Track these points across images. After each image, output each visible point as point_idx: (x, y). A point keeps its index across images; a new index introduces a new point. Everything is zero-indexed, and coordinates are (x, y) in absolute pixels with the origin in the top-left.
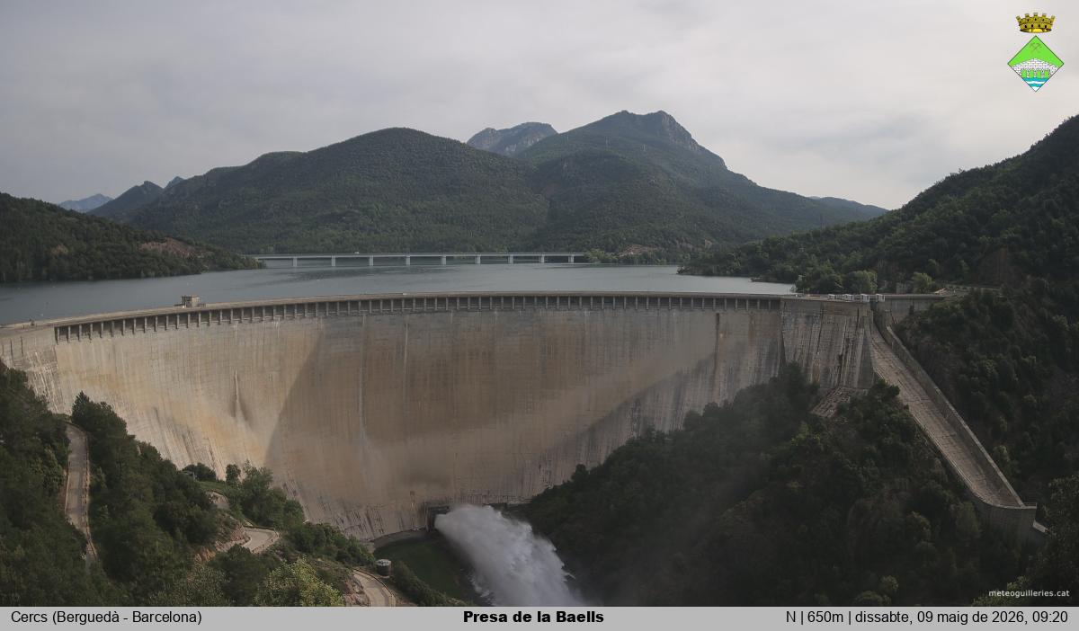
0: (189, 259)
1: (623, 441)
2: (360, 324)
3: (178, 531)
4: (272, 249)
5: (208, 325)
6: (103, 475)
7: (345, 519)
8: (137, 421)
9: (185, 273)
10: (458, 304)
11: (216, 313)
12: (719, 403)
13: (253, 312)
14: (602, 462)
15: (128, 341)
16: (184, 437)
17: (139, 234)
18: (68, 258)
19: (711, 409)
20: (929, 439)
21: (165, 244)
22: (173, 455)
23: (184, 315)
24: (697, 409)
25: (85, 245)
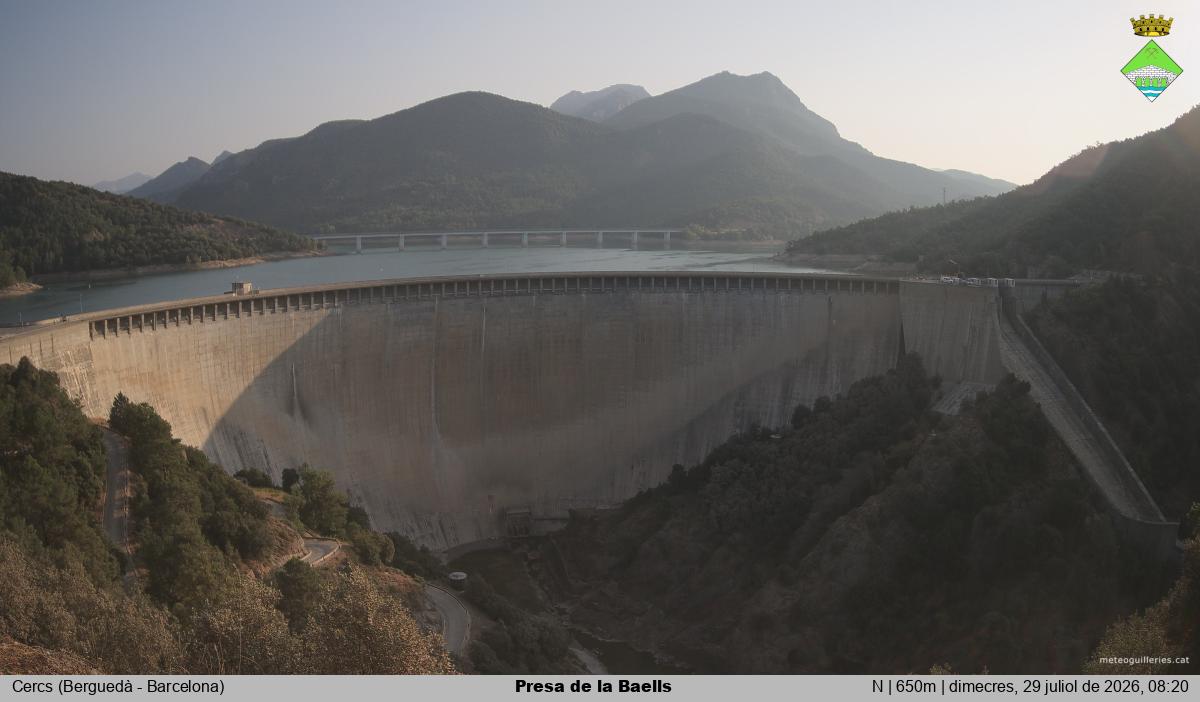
0: (240, 242)
1: (725, 439)
2: (432, 309)
3: (229, 543)
4: (332, 228)
5: (261, 314)
6: (145, 485)
7: (416, 527)
8: (182, 423)
9: (234, 256)
10: (542, 286)
11: (270, 300)
12: (832, 397)
13: (312, 299)
14: (702, 461)
15: (171, 335)
16: (235, 439)
17: (184, 215)
18: (104, 245)
19: (822, 404)
20: (1062, 442)
21: (213, 226)
22: (223, 460)
23: (234, 305)
24: (807, 404)
25: (123, 230)
